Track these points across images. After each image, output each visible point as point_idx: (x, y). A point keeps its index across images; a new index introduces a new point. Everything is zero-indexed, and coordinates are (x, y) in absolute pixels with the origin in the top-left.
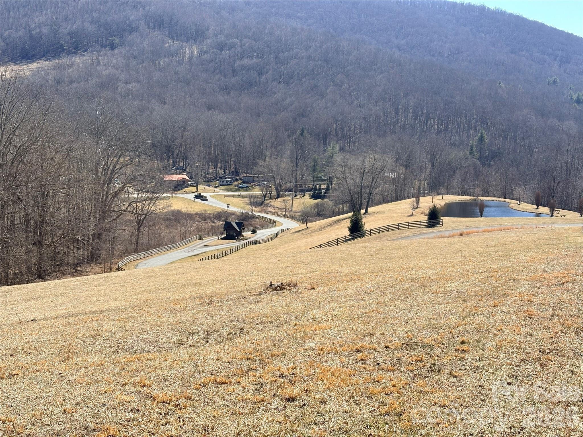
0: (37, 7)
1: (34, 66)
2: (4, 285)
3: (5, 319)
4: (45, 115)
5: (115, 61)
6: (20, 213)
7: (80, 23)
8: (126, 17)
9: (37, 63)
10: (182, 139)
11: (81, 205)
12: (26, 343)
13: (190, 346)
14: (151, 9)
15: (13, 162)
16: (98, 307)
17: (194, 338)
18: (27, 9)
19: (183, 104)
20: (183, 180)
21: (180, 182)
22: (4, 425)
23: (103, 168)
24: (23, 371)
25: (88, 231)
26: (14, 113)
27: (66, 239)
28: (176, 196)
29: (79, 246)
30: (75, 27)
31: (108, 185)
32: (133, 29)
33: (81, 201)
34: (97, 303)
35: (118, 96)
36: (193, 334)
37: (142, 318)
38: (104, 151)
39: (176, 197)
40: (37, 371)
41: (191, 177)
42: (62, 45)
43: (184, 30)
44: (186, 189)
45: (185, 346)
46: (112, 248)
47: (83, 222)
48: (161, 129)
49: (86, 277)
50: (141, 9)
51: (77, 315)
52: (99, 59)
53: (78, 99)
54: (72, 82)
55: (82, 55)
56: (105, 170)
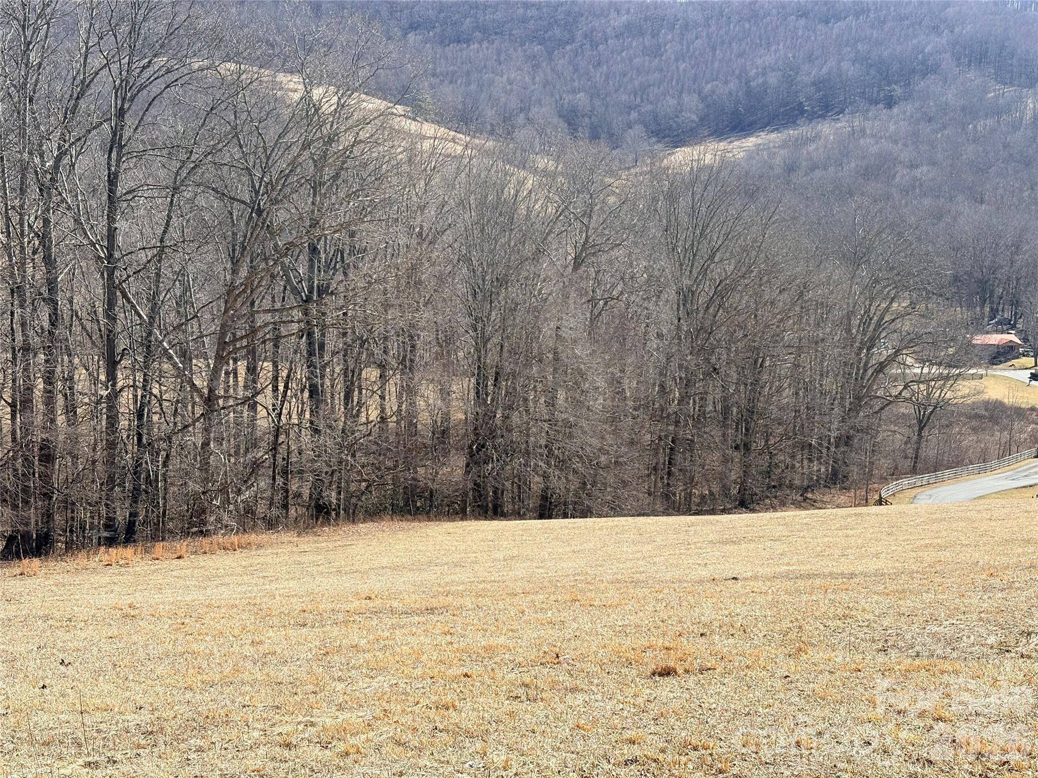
0: (761, 40)
1: (751, 142)
2: (684, 514)
3: (687, 572)
4: (766, 226)
5: (892, 128)
6: (715, 393)
7: (834, 63)
8: (918, 47)
9: (757, 137)
10: (1011, 267)
11: (819, 383)
12: (727, 617)
13: (1022, 656)
14: (964, 31)
15: (708, 308)
16: (845, 567)
17: (1031, 641)
18: (744, 45)
19: (1017, 203)
20: (1010, 344)
21: (1003, 348)
22: (696, 752)
23: (861, 320)
24: (723, 664)
25: (829, 430)
26: (714, 224)
27: (790, 443)
28: (994, 373)
29: (811, 455)
30: (824, 70)
31: (867, 350)
32: (928, 69)
33: (818, 378)
34: (843, 559)
35: (894, 190)
36: (1029, 634)
37: (930, 595)
38: (864, 289)
39: (994, 376)
40: (747, 667)
41: (1025, 340)
42: (801, 103)
43: (1025, 66)
44: (1014, 362)
45: (1013, 655)
46: (870, 462)
47: (821, 414)
48: (971, 248)
49: (823, 511)
50: (946, 31)
51: (809, 576)
52: (864, 126)
53: (822, 197)
54: (813, 168)
55: (834, 120)
56: (864, 324)
